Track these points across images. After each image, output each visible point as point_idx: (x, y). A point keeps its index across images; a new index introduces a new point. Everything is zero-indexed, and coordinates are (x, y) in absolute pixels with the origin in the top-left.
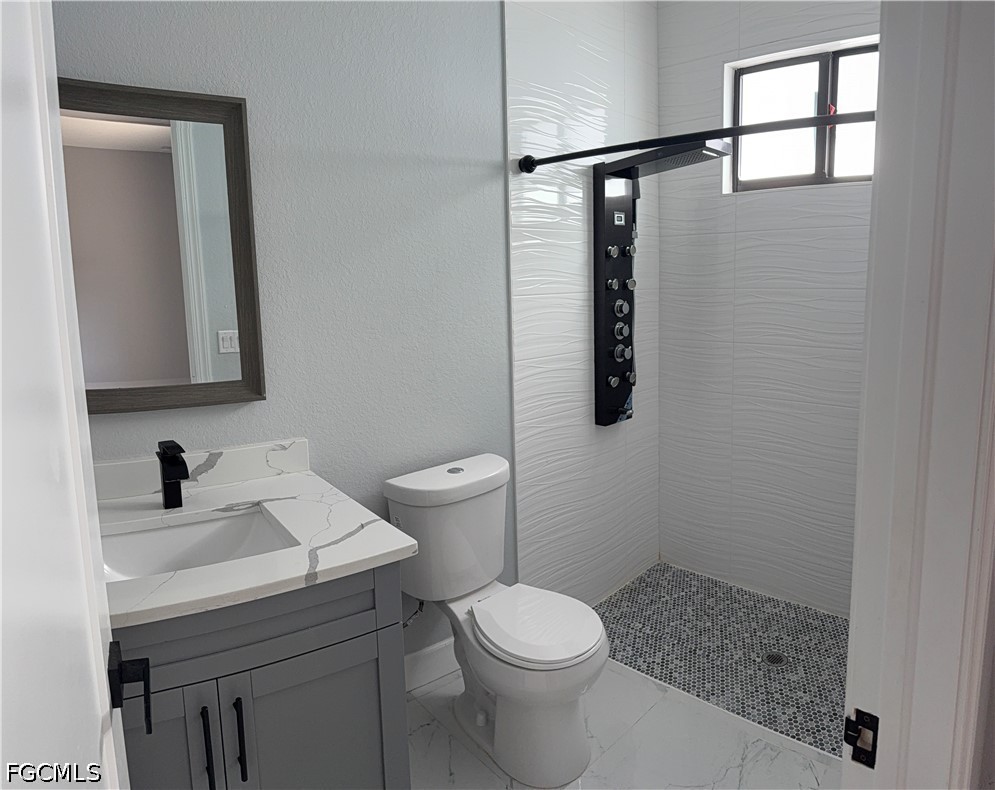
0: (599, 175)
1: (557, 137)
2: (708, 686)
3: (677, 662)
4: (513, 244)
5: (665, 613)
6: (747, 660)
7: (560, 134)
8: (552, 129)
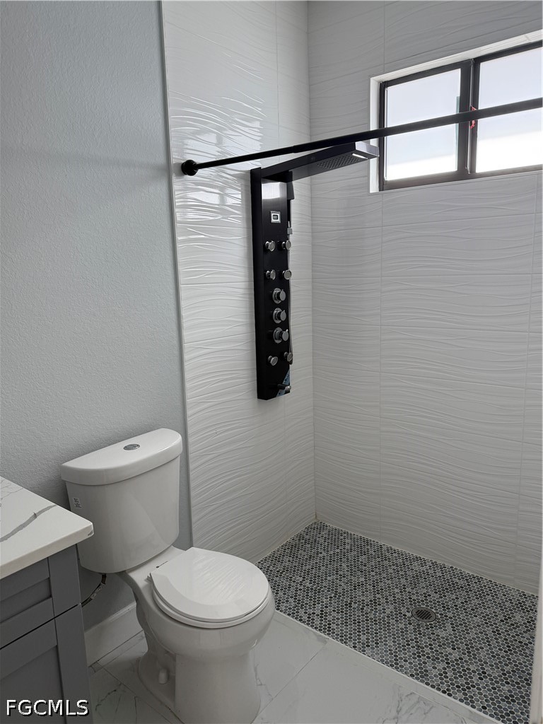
0: (256, 179)
1: (216, 145)
2: (363, 638)
3: (335, 614)
4: (179, 238)
5: (322, 568)
6: (399, 615)
7: (219, 142)
8: (212, 138)
